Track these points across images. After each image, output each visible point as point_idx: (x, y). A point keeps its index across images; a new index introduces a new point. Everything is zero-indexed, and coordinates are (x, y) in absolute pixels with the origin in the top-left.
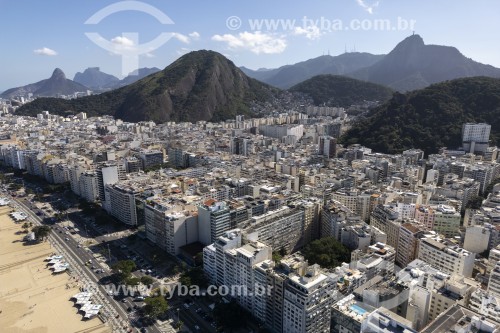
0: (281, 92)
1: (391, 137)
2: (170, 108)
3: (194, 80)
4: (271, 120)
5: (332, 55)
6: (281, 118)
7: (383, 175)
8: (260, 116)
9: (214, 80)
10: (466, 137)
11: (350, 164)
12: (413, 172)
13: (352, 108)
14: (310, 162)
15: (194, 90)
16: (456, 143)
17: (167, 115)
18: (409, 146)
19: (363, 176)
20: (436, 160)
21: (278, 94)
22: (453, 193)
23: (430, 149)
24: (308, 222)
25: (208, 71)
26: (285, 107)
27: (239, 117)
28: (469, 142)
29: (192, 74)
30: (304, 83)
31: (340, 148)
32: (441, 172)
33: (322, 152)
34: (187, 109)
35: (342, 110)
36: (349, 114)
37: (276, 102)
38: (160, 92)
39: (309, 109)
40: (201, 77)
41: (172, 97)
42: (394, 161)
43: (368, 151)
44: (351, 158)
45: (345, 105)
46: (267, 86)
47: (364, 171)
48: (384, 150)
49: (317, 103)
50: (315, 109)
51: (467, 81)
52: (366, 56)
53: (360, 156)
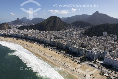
0: (70, 24)
1: (92, 34)
2: (49, 28)
3: (53, 23)
4: (69, 30)
5: (79, 15)
6: (71, 30)
7: (90, 40)
8: (66, 30)
9: (57, 23)
10: (103, 34)
11: (85, 38)
12: (94, 39)
13: (84, 28)
14: (79, 38)
15: (54, 25)
16: (102, 35)
17: (49, 30)
18: (94, 36)
19: (87, 40)
20: (98, 38)
21: (69, 25)
22: (100, 42)
23: (98, 36)
24: (80, 45)
25: (56, 21)
26: (71, 28)
27: (63, 30)
28: (104, 35)
29: (53, 21)
30: (74, 22)
31: (83, 36)
32: (99, 39)
33: (80, 36)
34: (52, 28)
35: (82, 28)
36: (84, 29)
37: (69, 27)
38: (48, 25)
39: (76, 28)
40: (55, 22)
41: (50, 26)
42: (92, 38)
43: (88, 36)
44: (85, 37)
45: (83, 27)
46: (67, 23)
47: (87, 39)
48: (90, 36)
49: (77, 27)
50: (77, 28)
51: (105, 24)
52: (87, 15)
53: (86, 37)
